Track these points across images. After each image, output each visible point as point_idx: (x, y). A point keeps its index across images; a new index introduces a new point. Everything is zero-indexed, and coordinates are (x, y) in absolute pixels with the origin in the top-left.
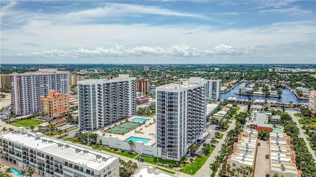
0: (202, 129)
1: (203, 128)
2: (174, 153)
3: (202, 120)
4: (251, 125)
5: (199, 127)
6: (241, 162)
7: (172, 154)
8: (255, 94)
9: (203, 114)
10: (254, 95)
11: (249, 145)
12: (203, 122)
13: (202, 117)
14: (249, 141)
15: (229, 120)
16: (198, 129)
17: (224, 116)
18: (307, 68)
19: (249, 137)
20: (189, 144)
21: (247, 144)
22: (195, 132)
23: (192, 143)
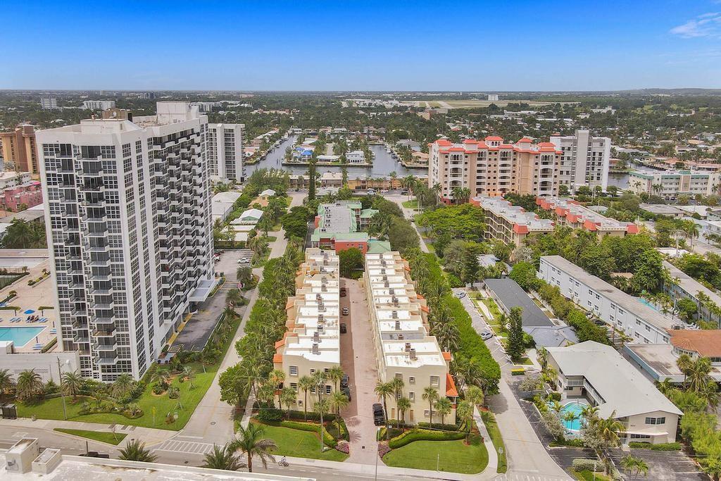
0: (203, 268)
1: (204, 264)
2: (119, 362)
3: (202, 240)
4: (322, 240)
5: (193, 263)
6: (310, 356)
7: (114, 366)
8: (321, 160)
9: (201, 220)
10: (319, 163)
11: (323, 296)
12: (203, 245)
13: (202, 230)
14: (324, 287)
15: (270, 234)
16: (191, 269)
17: (256, 222)
18: (408, 99)
19: (322, 275)
20: (166, 321)
21: (318, 295)
22: (183, 279)
23: (175, 319)
